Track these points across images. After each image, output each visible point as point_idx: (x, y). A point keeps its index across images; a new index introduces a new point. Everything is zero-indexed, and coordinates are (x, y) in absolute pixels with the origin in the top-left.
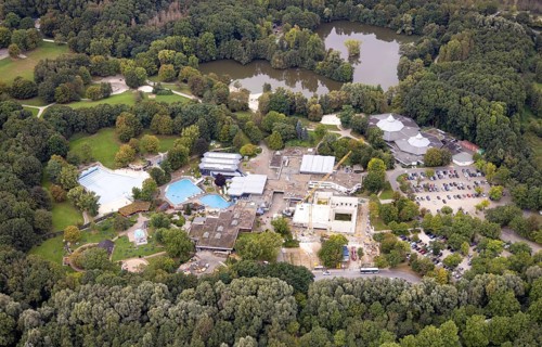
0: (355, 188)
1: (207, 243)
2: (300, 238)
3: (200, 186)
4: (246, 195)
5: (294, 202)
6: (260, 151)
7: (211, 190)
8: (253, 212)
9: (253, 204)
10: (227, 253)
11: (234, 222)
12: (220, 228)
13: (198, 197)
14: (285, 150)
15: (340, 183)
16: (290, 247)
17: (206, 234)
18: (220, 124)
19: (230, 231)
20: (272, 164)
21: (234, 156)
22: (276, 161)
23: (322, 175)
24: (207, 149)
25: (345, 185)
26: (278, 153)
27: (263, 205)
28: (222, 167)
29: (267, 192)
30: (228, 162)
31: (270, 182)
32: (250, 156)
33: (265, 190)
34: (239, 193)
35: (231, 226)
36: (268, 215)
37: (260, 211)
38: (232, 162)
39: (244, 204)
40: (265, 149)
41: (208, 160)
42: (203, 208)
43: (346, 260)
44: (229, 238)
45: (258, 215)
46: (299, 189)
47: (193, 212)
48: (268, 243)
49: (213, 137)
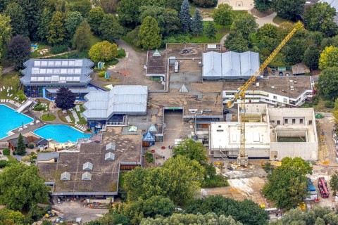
0: (302, 97)
1: (71, 187)
2: (227, 173)
3: (27, 112)
4: (118, 117)
5: (203, 123)
6: (122, 55)
7: (50, 117)
8: (137, 140)
9: (133, 129)
10: (107, 201)
11: (109, 156)
12: (87, 165)
13: (29, 128)
14: (168, 50)
15: (276, 91)
16: (214, 186)
17: (65, 175)
18: (46, 11)
19: (105, 169)
20: (150, 71)
21: (79, 62)
22: (156, 66)
23: (242, 81)
24: (28, 55)
25: (285, 93)
26: (157, 53)
27: (153, 129)
28: (63, 80)
29: (154, 112)
30: (71, 71)
31: (155, 97)
32: (109, 62)
33: (149, 108)
34: (105, 115)
35: (104, 163)
36: (164, 144)
37: (149, 138)
38: (78, 71)
39: (118, 130)
40: (129, 52)
41: (35, 71)
42: (45, 142)
43: (313, 197)
44: (106, 178)
45: (146, 145)
46: (208, 103)
47: (29, 151)
48: (182, 172)
49: (34, 38)
